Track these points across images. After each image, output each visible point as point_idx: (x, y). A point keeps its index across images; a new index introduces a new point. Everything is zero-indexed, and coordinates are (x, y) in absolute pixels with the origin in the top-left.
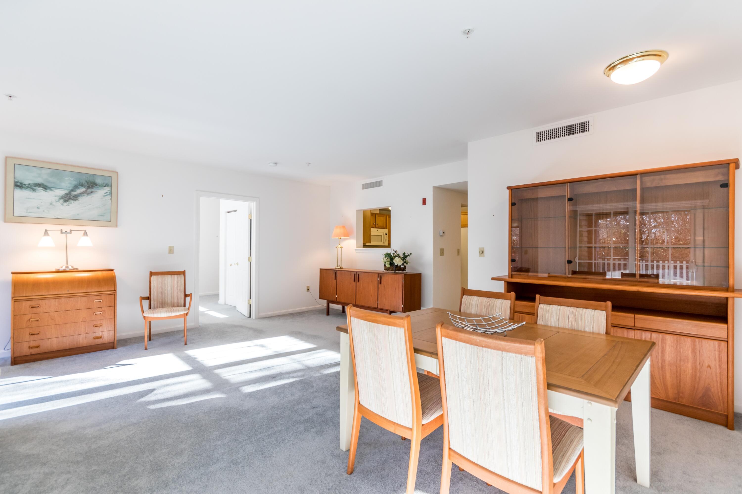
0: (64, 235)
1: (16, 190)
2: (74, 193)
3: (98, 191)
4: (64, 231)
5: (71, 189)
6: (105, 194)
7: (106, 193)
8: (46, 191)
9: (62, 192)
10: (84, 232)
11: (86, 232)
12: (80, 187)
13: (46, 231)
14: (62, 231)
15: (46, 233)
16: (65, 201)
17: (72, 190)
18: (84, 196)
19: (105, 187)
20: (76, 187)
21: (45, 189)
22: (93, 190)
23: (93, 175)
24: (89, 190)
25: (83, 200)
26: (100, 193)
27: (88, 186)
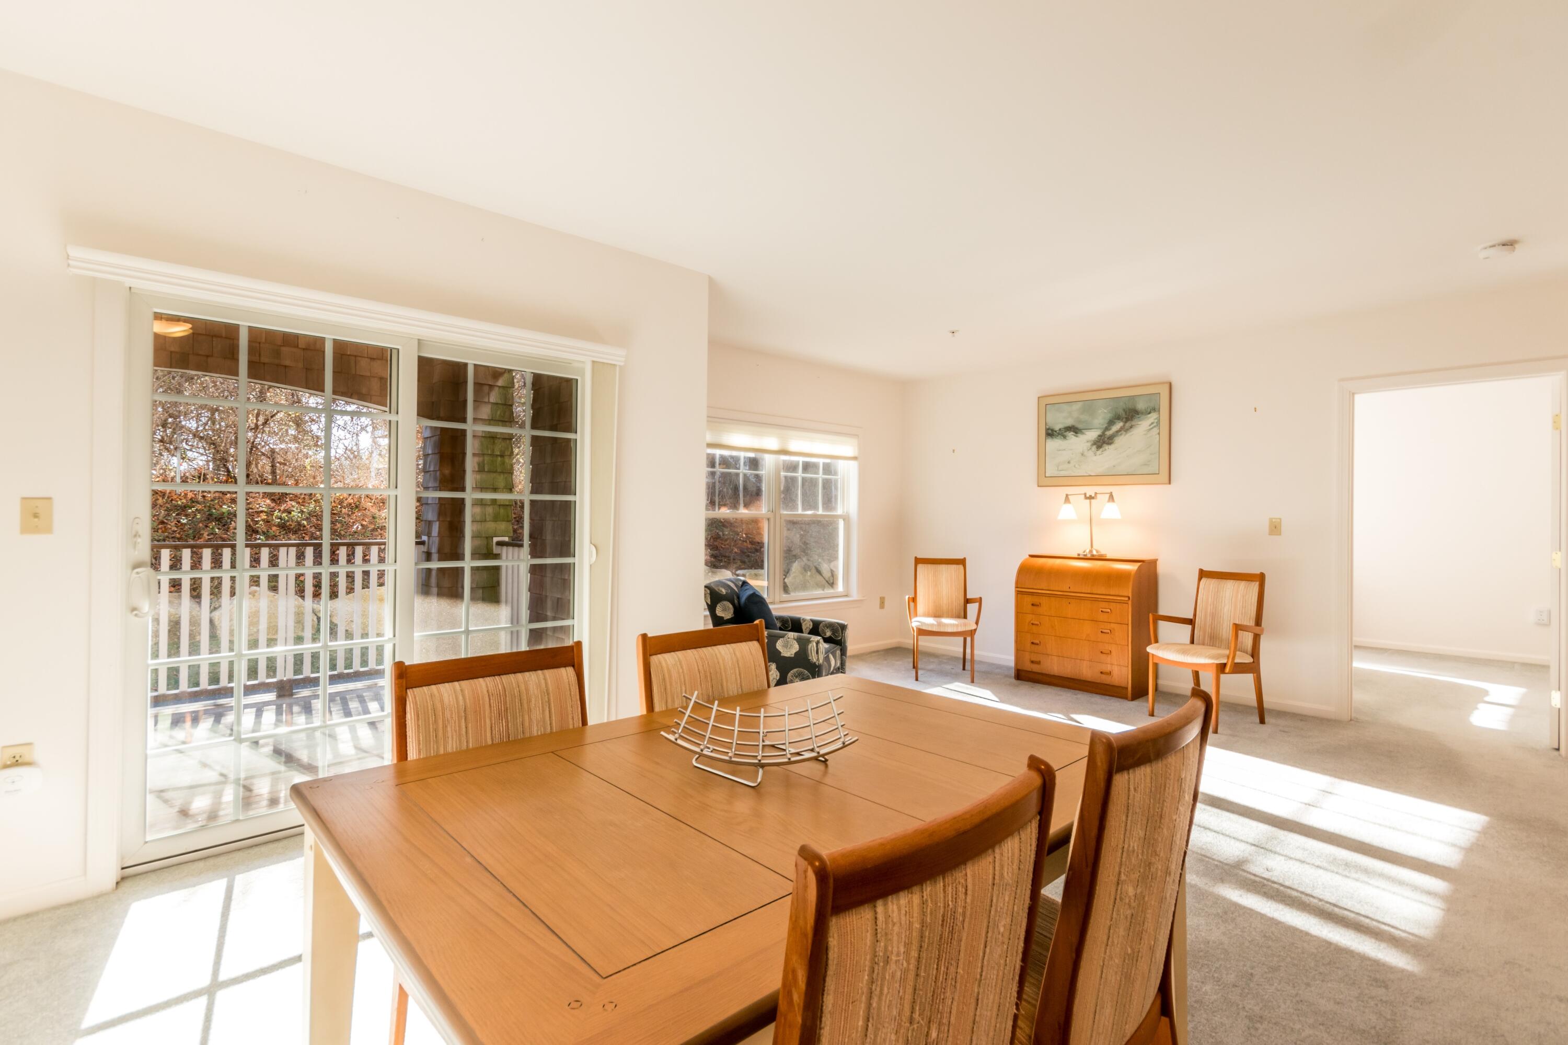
0: (1088, 501)
1: (1047, 440)
2: (1108, 433)
3: (1139, 423)
4: (1088, 496)
5: (1104, 426)
6: (1150, 425)
7: (1152, 423)
8: (1077, 436)
9: (1093, 435)
10: (1109, 495)
11: (1112, 496)
12: (1116, 421)
13: (1067, 495)
14: (1085, 494)
15: (1067, 499)
16: (1099, 447)
17: (1107, 429)
18: (1121, 435)
19: (1150, 413)
20: (1111, 423)
21: (1076, 433)
22: (1133, 423)
23: (1132, 398)
24: (1128, 424)
25: (1120, 441)
26: (1143, 425)
27: (1126, 418)
